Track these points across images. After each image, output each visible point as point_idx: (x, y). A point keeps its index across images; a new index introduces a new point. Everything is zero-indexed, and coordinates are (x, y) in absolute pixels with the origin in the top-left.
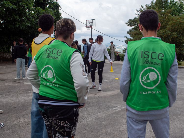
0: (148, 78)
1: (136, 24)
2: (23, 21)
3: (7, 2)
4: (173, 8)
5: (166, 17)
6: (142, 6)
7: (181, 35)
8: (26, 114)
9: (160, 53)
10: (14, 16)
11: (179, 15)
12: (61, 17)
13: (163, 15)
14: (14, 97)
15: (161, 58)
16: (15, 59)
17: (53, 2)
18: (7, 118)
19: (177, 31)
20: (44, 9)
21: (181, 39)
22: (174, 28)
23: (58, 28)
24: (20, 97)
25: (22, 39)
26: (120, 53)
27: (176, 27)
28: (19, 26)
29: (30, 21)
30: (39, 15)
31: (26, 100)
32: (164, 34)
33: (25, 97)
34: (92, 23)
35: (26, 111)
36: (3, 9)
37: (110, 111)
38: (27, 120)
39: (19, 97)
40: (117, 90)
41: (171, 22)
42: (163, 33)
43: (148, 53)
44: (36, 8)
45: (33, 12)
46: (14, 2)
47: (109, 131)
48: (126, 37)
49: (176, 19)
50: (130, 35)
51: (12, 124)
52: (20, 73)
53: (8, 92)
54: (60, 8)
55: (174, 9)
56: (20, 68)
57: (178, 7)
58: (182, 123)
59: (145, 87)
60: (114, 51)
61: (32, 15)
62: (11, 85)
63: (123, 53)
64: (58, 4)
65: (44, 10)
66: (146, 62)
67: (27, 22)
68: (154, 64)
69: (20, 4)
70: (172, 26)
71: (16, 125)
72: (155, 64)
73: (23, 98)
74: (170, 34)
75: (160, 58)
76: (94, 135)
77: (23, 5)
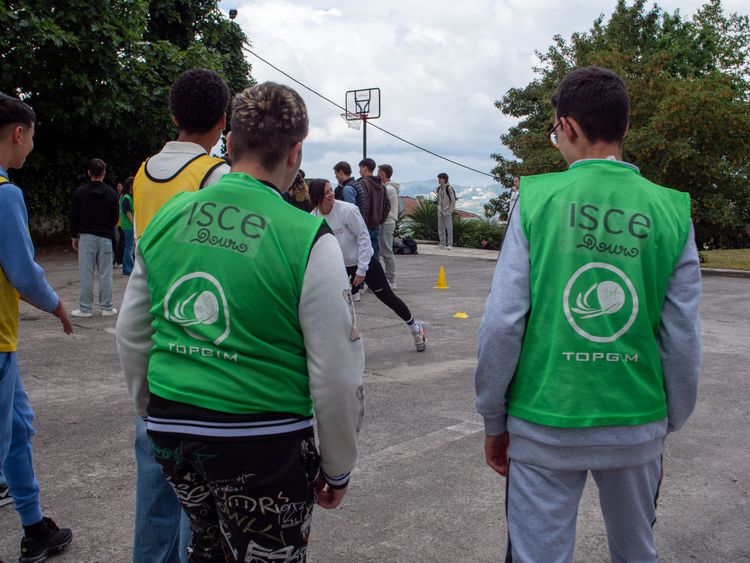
0: (593, 302)
1: (536, 105)
2: (103, 93)
3: (43, 20)
4: (676, 48)
5: (648, 81)
6: (557, 38)
7: (707, 149)
8: (115, 450)
9: (635, 212)
10: (70, 75)
11: (697, 74)
12: (249, 79)
13: (639, 74)
14: (67, 383)
15: (642, 231)
16: (74, 240)
17: (219, 20)
18: (43, 464)
19: (690, 134)
20: (184, 48)
21: (706, 164)
22: (678, 124)
23: (243, 120)
24: (93, 383)
25: (99, 162)
26: (474, 216)
27: (687, 121)
28: (90, 114)
29: (129, 92)
30: (168, 71)
31: (114, 397)
32: (639, 146)
33: (112, 382)
34: (369, 101)
35: (112, 439)
36: (30, 48)
37: (436, 439)
38: (115, 474)
39: (86, 383)
40: (463, 358)
41: (669, 99)
42: (639, 142)
43: (595, 212)
44: (154, 45)
45: (141, 59)
46: (71, 22)
47: (429, 513)
48: (499, 158)
49: (688, 89)
50: (512, 148)
51: (61, 486)
52: (91, 293)
53: (47, 366)
54: (245, 45)
55: (680, 51)
56: (92, 273)
57: (695, 43)
58: (706, 484)
59: (582, 333)
60: (452, 210)
61: (138, 69)
62: (57, 338)
63: (484, 218)
64: (239, 30)
65: (185, 53)
66: (589, 243)
67: (118, 96)
68: (615, 251)
69: (94, 28)
70: (671, 117)
71: (77, 489)
72: (618, 250)
73: (102, 386)
74: (663, 147)
75: (637, 229)
76: (371, 528)
77: (104, 32)
